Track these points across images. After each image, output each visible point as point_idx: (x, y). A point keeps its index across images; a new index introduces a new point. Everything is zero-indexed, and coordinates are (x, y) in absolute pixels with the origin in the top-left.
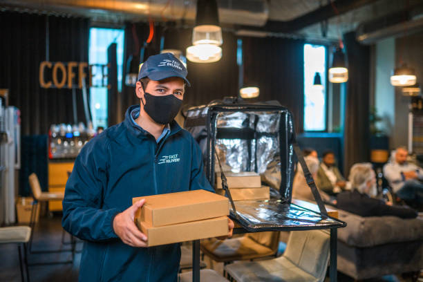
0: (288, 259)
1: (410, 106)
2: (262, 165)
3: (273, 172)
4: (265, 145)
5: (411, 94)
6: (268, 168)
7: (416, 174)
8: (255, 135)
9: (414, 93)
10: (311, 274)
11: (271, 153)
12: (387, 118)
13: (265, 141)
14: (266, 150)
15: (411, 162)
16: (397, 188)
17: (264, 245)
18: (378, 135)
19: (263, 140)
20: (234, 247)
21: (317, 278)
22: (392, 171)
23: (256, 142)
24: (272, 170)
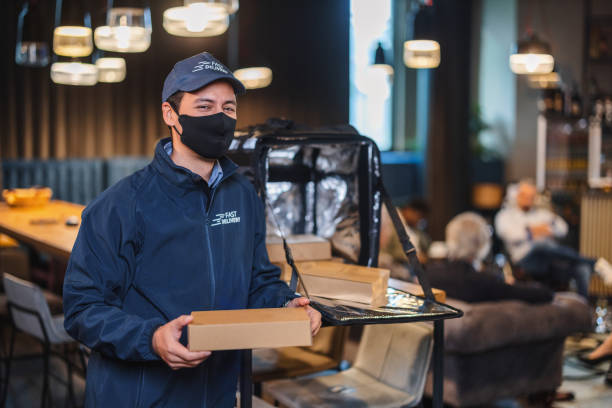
0: (362, 371)
1: (541, 105)
2: (327, 224)
3: (347, 235)
4: (332, 192)
5: (544, 86)
6: (339, 229)
7: (550, 230)
8: (313, 177)
9: (549, 83)
10: (402, 390)
11: (344, 205)
12: (500, 127)
13: (333, 187)
14: (336, 201)
15: (542, 207)
16: (519, 253)
17: (319, 353)
18: (486, 159)
19: (327, 184)
20: (269, 358)
21: (411, 395)
22: (512, 224)
23: (316, 187)
24: (345, 232)
